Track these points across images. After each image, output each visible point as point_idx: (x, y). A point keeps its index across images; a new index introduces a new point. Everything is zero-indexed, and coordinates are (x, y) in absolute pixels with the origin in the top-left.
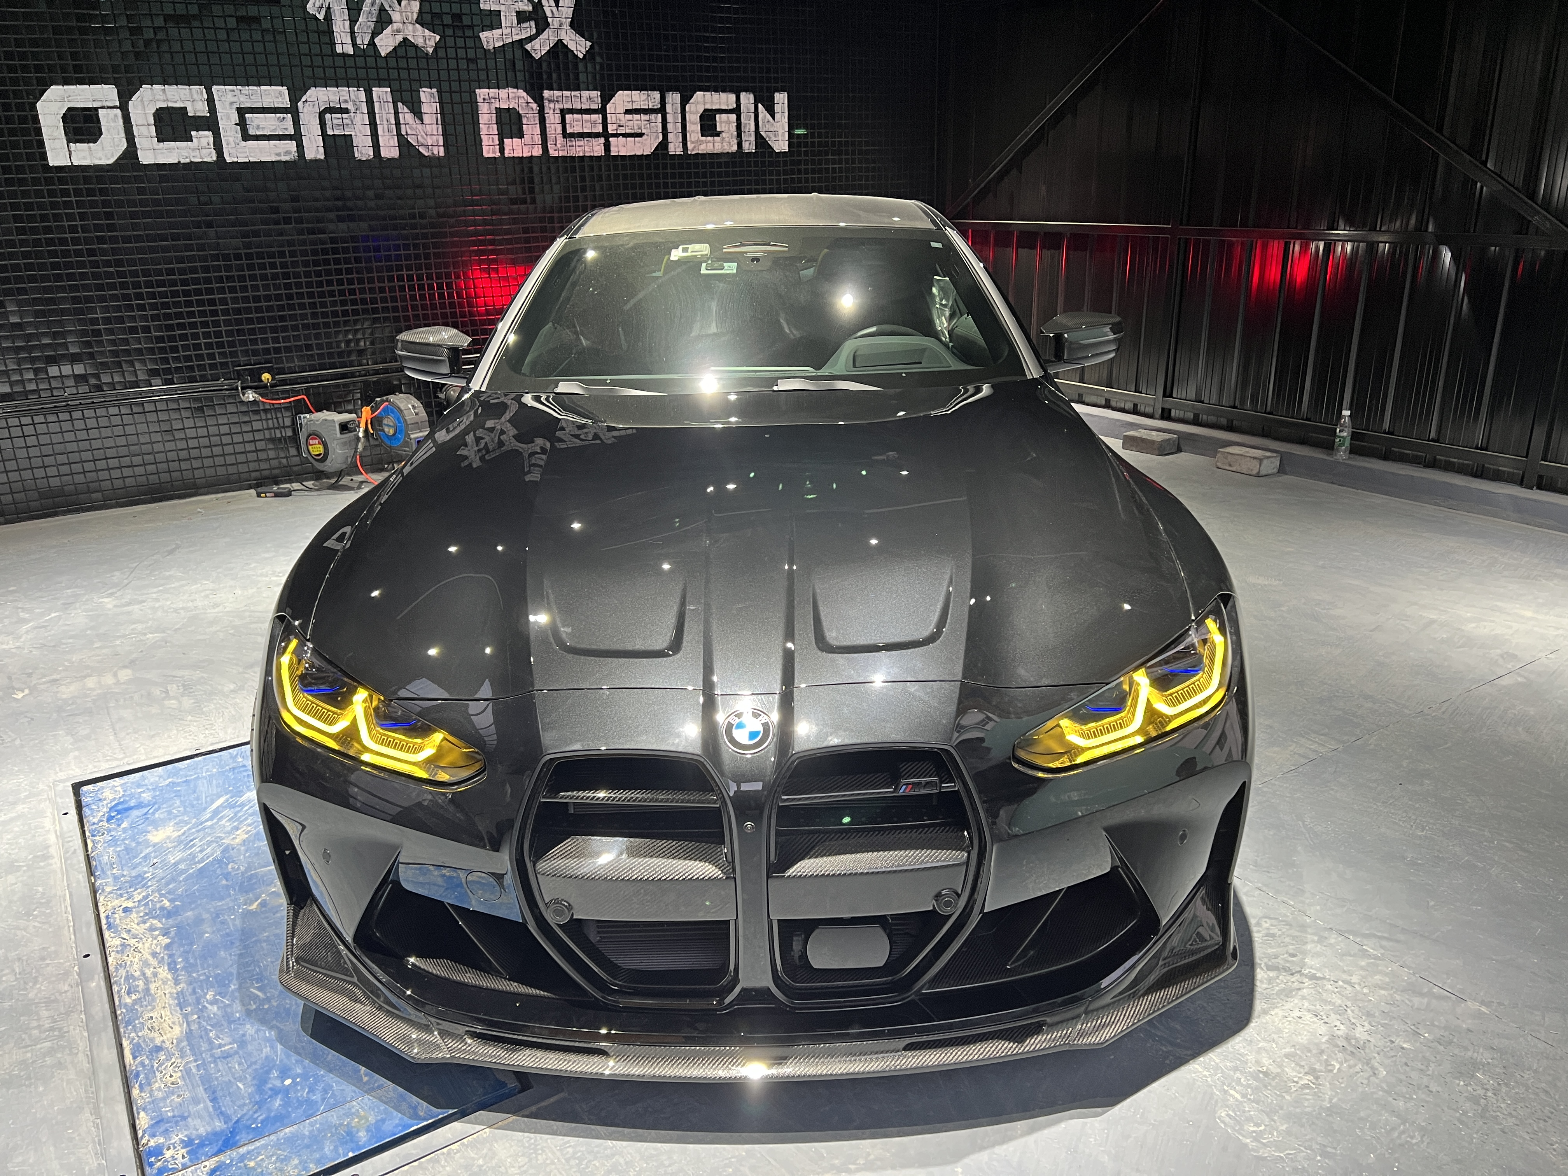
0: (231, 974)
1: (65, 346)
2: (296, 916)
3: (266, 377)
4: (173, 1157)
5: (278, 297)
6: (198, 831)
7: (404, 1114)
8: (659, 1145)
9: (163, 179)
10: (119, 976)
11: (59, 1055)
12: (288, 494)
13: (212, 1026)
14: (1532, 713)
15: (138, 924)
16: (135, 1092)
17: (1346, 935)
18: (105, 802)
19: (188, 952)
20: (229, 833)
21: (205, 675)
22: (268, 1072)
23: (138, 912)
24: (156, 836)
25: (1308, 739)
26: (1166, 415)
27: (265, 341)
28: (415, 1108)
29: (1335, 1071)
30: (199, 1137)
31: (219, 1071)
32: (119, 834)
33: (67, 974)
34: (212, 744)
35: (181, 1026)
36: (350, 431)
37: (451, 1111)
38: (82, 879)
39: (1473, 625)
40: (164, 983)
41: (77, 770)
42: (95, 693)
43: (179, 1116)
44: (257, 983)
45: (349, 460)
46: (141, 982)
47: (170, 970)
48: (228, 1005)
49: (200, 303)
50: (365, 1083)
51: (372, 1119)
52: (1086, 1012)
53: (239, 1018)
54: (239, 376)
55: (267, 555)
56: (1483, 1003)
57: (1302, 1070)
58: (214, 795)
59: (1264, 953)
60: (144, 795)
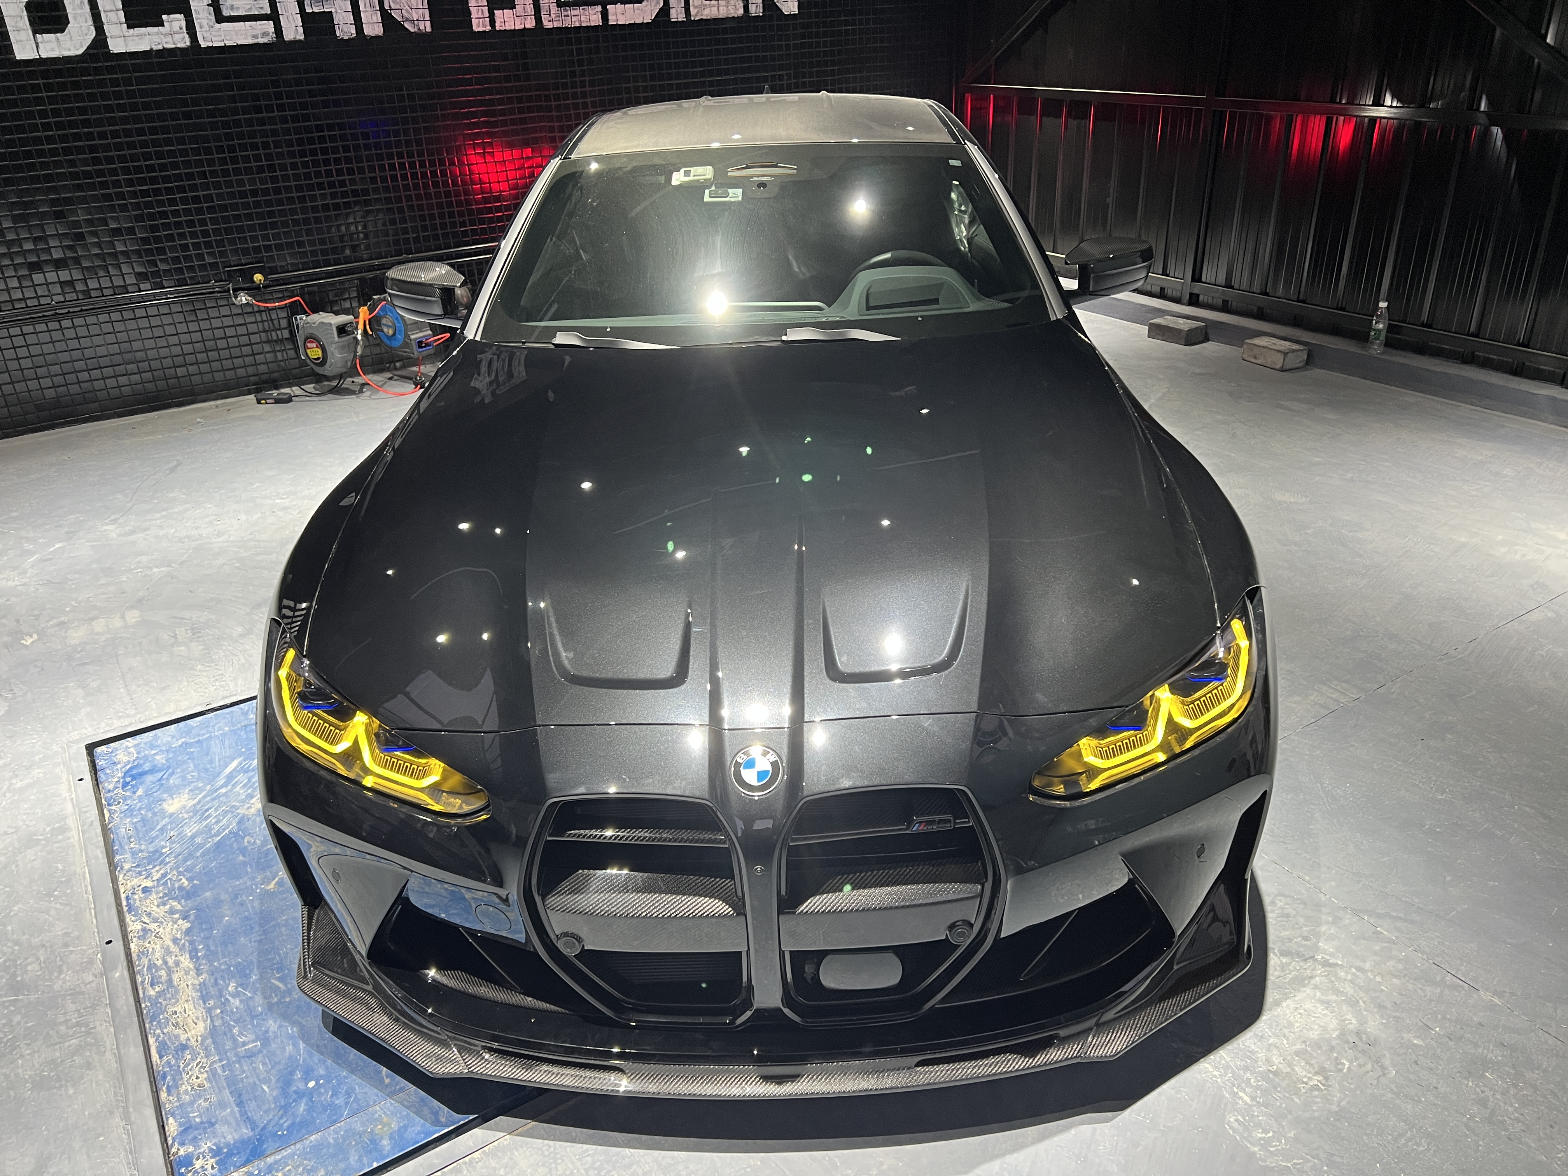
0: (252, 963)
1: (48, 250)
2: (310, 918)
3: (258, 277)
4: (202, 1167)
5: (266, 192)
6: (213, 799)
7: (426, 1120)
8: (676, 1153)
9: (136, 68)
10: (142, 964)
11: (88, 1054)
12: (289, 400)
13: (234, 1021)
14: (1560, 654)
15: (158, 906)
16: (163, 1095)
17: (1361, 915)
18: (119, 766)
19: (207, 938)
20: (243, 801)
21: (212, 617)
22: (292, 1073)
23: (157, 893)
24: (173, 805)
25: (1330, 687)
26: (1194, 301)
27: (254, 239)
28: (436, 1114)
29: (1345, 1071)
30: (227, 1145)
31: (244, 1072)
32: (134, 802)
33: (91, 962)
34: (224, 698)
35: (205, 1021)
36: (348, 333)
37: (472, 1117)
38: (100, 856)
39: (1503, 550)
40: (187, 973)
41: (90, 729)
42: (103, 638)
43: (206, 1122)
44: (278, 972)
45: (349, 364)
46: (163, 972)
47: (191, 959)
48: (251, 998)
49: (184, 200)
50: (387, 1086)
51: (394, 1126)
52: (1098, 1025)
53: (261, 1014)
54: (230, 276)
55: (269, 473)
56: (1495, 993)
57: (1311, 1069)
58: (227, 757)
59: (1278, 937)
60: (157, 757)
